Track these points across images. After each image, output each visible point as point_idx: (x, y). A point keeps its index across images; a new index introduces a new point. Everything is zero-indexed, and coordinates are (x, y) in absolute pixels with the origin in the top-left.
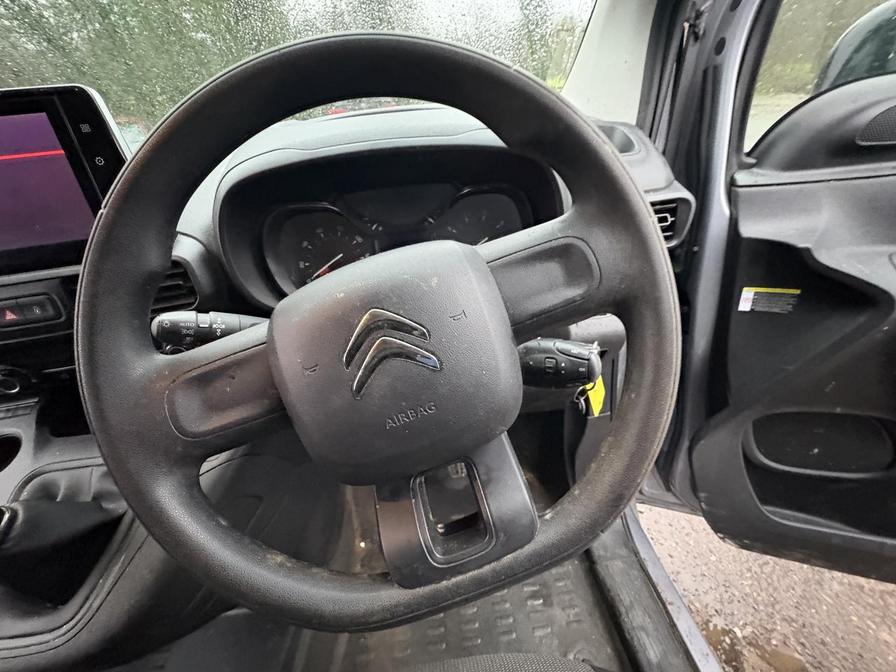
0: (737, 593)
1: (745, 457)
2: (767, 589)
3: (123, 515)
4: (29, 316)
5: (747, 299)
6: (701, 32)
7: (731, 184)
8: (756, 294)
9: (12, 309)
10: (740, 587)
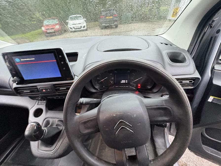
0: (192, 160)
1: (201, 134)
2: (200, 161)
3: (62, 129)
4: (47, 91)
5: (211, 99)
6: (213, 26)
7: (213, 68)
8: (214, 98)
9: (45, 89)
10: (193, 159)
